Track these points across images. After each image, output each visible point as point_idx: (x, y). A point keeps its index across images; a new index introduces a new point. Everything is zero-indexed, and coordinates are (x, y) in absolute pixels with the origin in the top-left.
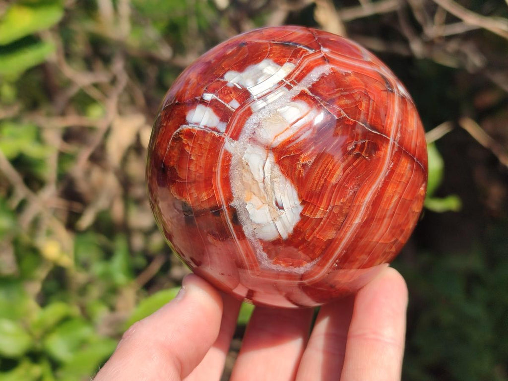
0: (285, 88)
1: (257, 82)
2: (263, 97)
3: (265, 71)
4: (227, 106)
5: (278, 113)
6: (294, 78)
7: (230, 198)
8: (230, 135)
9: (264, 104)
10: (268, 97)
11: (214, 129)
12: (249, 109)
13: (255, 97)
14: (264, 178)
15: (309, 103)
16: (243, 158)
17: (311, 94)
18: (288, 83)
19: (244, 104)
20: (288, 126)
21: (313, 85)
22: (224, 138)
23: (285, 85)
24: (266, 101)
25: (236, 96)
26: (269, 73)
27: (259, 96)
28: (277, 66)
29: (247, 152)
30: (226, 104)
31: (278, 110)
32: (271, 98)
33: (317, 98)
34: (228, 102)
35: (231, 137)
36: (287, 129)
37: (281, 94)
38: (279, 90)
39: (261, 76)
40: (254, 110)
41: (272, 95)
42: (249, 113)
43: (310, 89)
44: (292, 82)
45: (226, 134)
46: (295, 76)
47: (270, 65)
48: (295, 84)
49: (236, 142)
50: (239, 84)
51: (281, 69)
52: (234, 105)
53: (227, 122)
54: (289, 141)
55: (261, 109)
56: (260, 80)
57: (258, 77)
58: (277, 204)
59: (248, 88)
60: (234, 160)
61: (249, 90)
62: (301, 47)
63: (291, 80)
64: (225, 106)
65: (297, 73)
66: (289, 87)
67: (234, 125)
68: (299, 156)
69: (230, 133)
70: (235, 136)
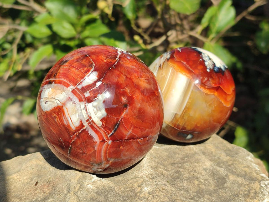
0: (87, 119)
1: (94, 107)
2: (86, 108)
3: (99, 112)
4: (88, 91)
5: (76, 113)
6: (92, 124)
7: (56, 82)
8: (75, 89)
9: (82, 108)
10: (85, 110)
11: (81, 83)
12: (82, 101)
13: (87, 105)
14: (55, 99)
15: (78, 127)
16: (64, 92)
17: (82, 129)
18: (90, 121)
19: (85, 99)
20: (70, 115)
21: (87, 132)
22: (75, 86)
23: (89, 119)
24: (83, 109)
25: (91, 96)
26: (98, 114)
27: (87, 107)
28: (101, 118)
29: (65, 95)
30: (89, 91)
31: (77, 113)
32: (84, 112)
33: (80, 132)
34: (90, 92)
35: (74, 89)
36: (69, 115)
37: (85, 116)
38: (87, 116)
39: (97, 110)
40: (81, 103)
41: (85, 112)
42: (81, 100)
43: (85, 129)
44: (90, 123)
45: (76, 88)
46: (93, 125)
47: (103, 115)
48: (88, 124)
49: (71, 91)
50: (97, 99)
51: (98, 120)
52: (87, 95)
53: (81, 90)
54: (64, 114)
55: (80, 105)
56: (95, 109)
57: (97, 109)
58: (47, 101)
59: (93, 102)
60: (65, 88)
61: (91, 103)
62: (113, 132)
63: (91, 122)
64: (88, 90)
65: (95, 126)
66: (87, 121)
67: (78, 92)
68: (58, 116)
69: (76, 90)
70: (73, 92)
